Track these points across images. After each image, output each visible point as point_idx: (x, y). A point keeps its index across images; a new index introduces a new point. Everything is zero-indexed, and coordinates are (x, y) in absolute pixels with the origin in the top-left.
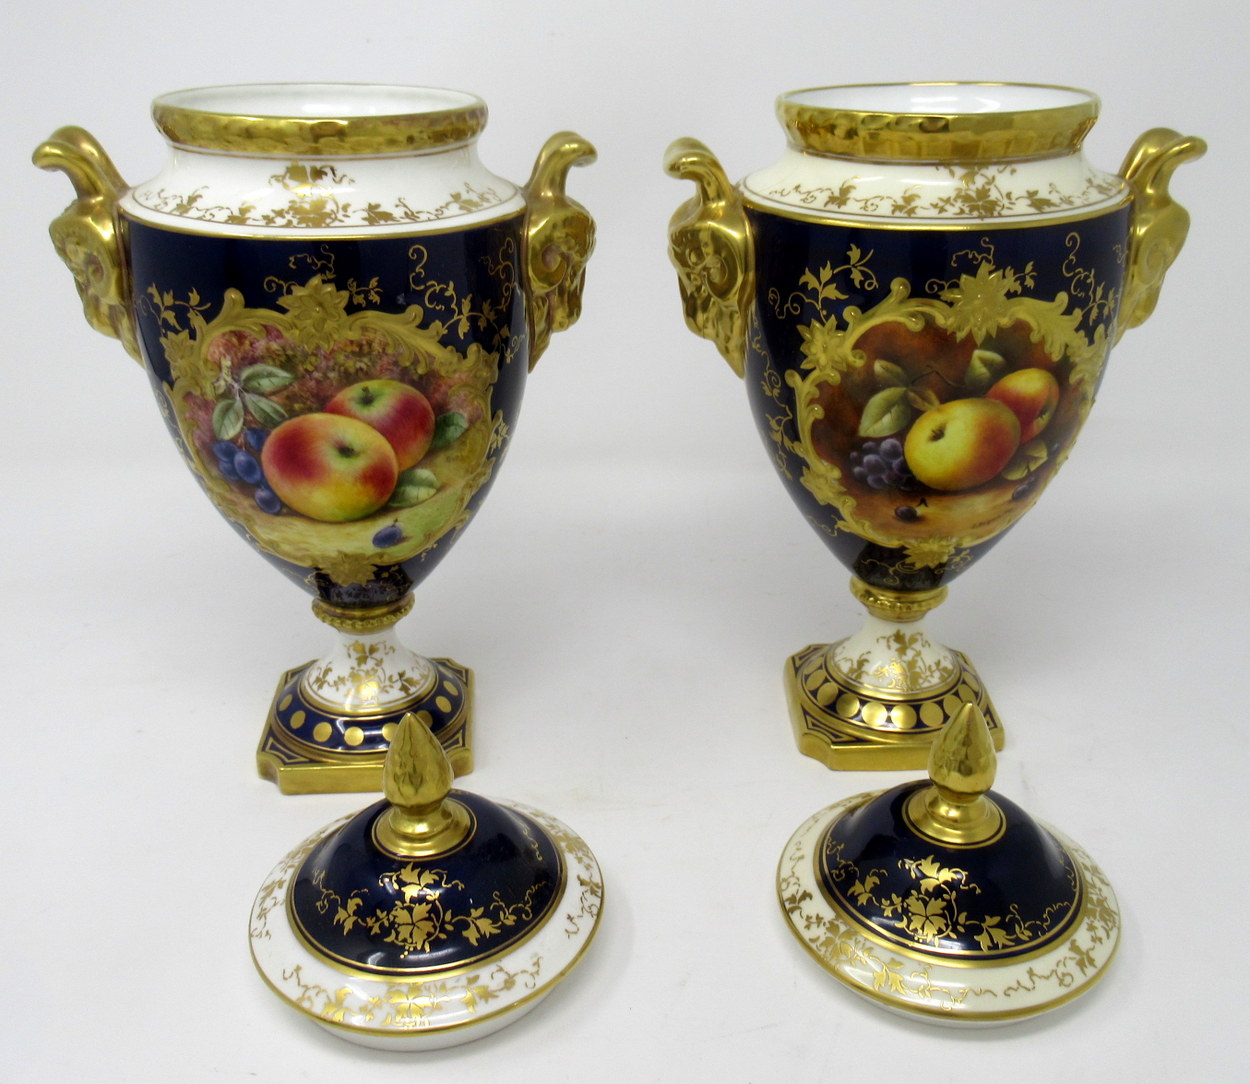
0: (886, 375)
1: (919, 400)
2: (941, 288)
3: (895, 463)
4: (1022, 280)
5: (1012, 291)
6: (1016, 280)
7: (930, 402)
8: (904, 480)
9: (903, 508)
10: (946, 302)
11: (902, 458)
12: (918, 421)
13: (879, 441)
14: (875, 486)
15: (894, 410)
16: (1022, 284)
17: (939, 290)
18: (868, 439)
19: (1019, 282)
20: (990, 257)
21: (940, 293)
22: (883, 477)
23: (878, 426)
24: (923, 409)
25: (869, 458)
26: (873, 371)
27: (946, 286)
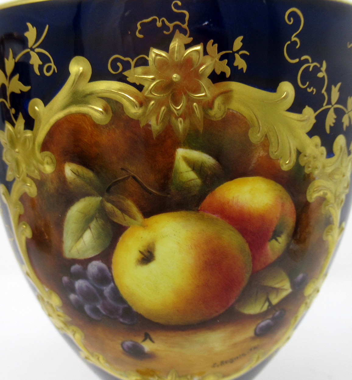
0: (78, 181)
1: (118, 212)
2: (127, 66)
3: (107, 290)
4: (230, 58)
5: (218, 72)
6: (222, 59)
7: (132, 216)
8: (121, 312)
9: (128, 343)
10: (134, 85)
11: (112, 284)
12: (121, 239)
13: (85, 262)
14: (93, 316)
15: (93, 224)
16: (230, 64)
17: (124, 69)
18: (74, 261)
19: (226, 61)
20: (185, 26)
21: (125, 73)
22: (99, 306)
23: (80, 245)
24: (124, 224)
25: (79, 284)
26: (64, 177)
27: (133, 63)
